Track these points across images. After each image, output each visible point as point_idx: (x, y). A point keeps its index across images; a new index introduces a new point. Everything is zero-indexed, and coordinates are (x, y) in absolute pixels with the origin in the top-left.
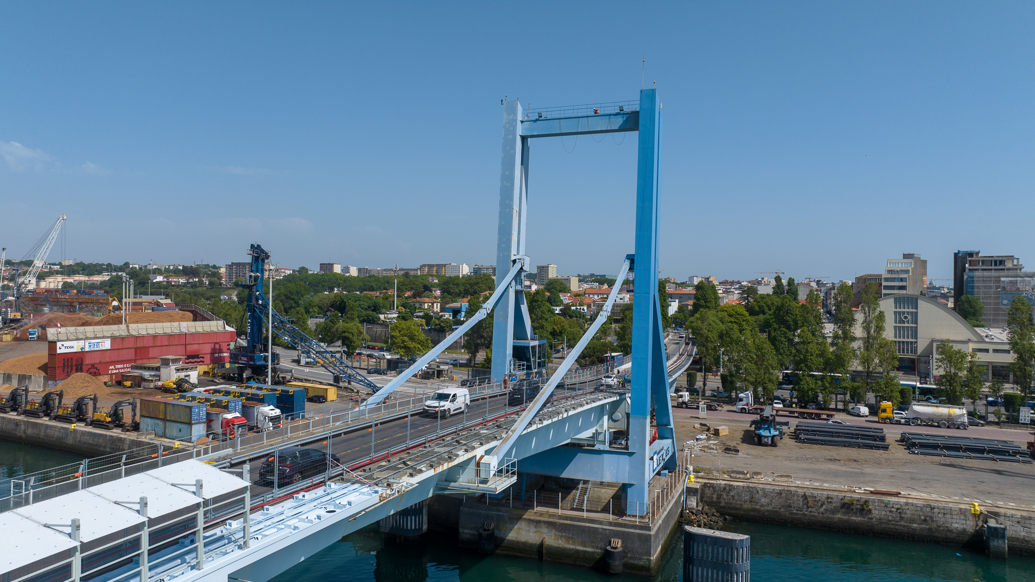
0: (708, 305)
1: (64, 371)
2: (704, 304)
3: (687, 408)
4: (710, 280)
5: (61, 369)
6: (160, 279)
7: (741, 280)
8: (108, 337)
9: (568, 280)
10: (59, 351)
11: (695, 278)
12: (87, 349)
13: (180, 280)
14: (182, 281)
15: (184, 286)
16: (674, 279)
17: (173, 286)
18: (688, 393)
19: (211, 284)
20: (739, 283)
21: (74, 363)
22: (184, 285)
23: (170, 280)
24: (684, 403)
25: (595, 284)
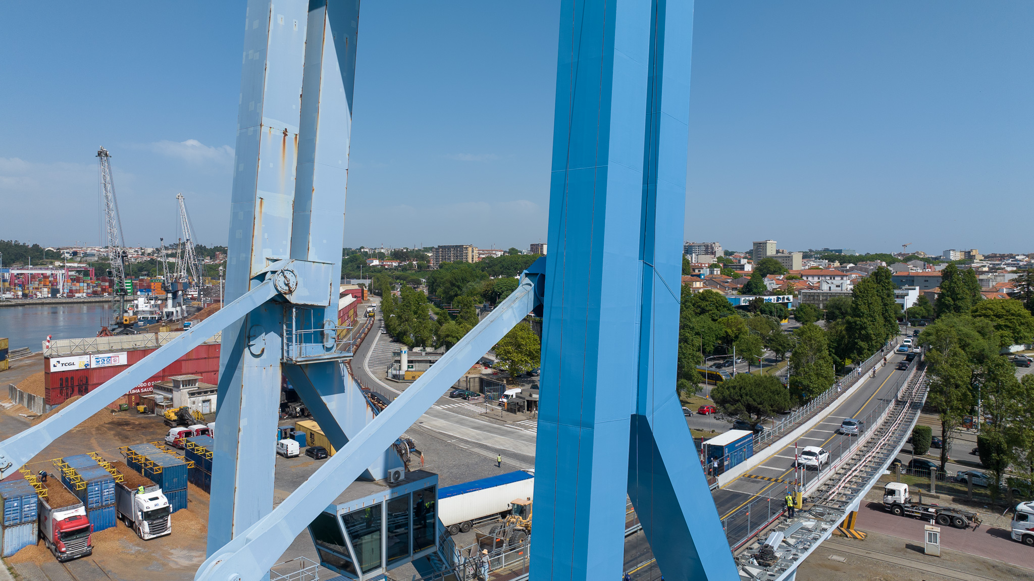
0: (959, 303)
1: (61, 393)
2: (952, 302)
3: (902, 514)
4: (971, 254)
5: (58, 391)
6: (376, 262)
7: (1014, 253)
8: (122, 350)
9: (789, 258)
10: (53, 370)
11: (951, 252)
12: (93, 365)
13: (394, 263)
14: (395, 264)
15: (395, 270)
16: (925, 254)
17: (386, 269)
18: (905, 486)
19: (419, 266)
20: (1012, 256)
21: (76, 383)
22: (396, 268)
23: (385, 263)
24: (895, 505)
25: (824, 261)
